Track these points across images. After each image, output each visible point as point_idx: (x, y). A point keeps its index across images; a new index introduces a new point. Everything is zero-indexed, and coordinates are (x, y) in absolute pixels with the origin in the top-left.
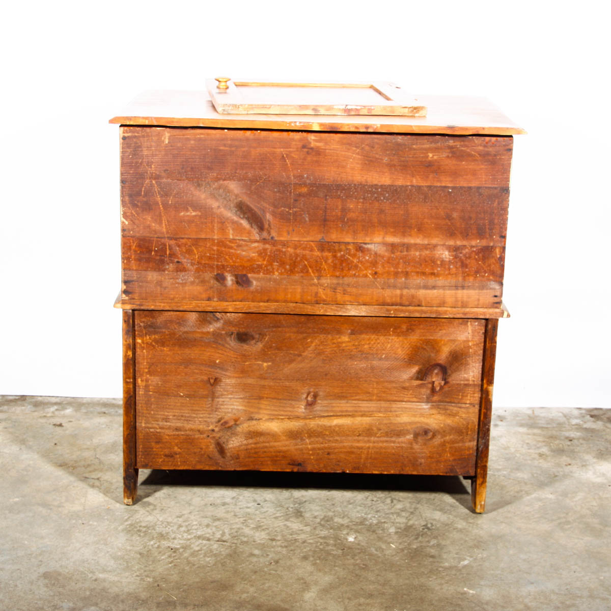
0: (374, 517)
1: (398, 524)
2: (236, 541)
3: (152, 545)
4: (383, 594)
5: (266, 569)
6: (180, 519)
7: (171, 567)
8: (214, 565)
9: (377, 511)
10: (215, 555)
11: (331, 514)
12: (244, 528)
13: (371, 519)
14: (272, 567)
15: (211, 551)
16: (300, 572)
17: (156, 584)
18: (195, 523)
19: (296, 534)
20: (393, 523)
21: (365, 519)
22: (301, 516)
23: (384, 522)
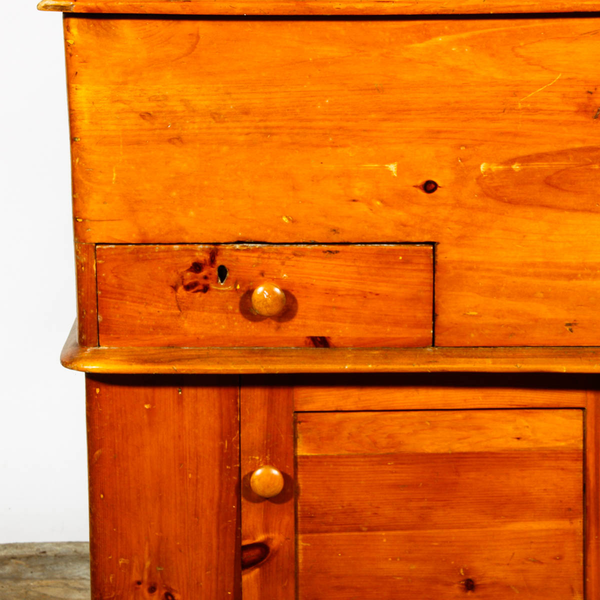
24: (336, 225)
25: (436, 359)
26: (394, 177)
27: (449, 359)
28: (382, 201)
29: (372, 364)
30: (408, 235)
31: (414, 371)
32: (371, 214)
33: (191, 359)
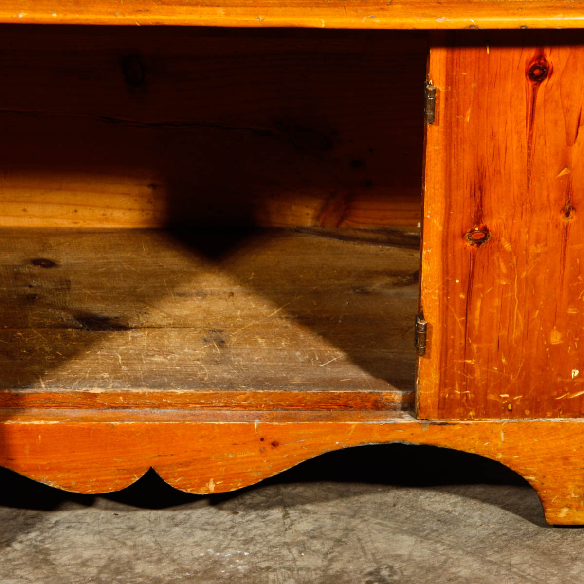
25: (147, 8)
27: (165, 7)
29: (58, 12)
31: (117, 23)
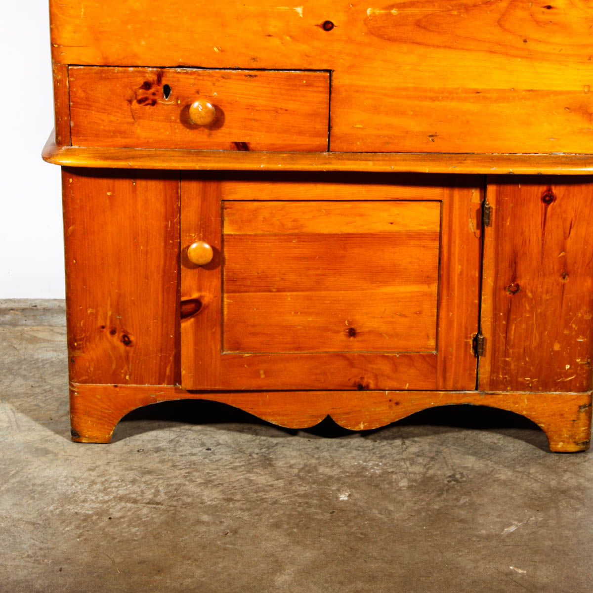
0: (378, 465)
1: (412, 475)
2: (175, 503)
3: (52, 512)
4: (391, 575)
5: (219, 543)
6: (93, 473)
7: (79, 543)
8: (143, 538)
9: (381, 457)
10: (145, 524)
11: (314, 461)
12: (187, 483)
13: (372, 468)
14: (228, 539)
15: (139, 518)
16: (269, 545)
17: (57, 568)
18: (115, 478)
19: (264, 491)
20: (405, 473)
21: (363, 468)
22: (271, 465)
23: (392, 472)
24: (255, 55)
25: (330, 161)
26: (300, 17)
27: (340, 161)
28: (291, 37)
29: (282, 164)
30: (311, 64)
31: (314, 170)
32: (283, 47)
33: (143, 157)
